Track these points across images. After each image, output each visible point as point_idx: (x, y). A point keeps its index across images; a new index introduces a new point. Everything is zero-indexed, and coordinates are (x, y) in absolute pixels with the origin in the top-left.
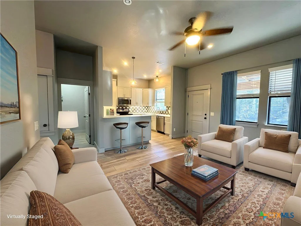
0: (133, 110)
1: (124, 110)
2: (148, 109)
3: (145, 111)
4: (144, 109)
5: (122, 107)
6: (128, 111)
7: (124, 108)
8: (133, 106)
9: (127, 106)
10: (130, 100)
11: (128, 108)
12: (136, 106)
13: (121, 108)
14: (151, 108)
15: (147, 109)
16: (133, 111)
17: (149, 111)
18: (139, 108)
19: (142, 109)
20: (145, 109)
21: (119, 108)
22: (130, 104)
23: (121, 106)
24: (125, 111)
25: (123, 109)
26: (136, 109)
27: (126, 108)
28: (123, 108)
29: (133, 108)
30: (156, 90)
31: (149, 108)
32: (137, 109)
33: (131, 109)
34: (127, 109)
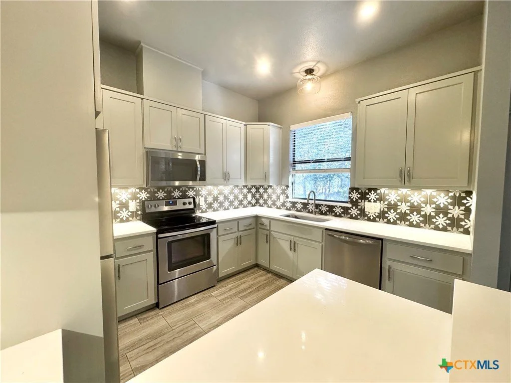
0: (210, 199)
1: (175, 204)
2: (258, 196)
3: (250, 203)
4: (245, 197)
5: (169, 193)
6: (192, 206)
7: (177, 194)
8: (209, 187)
9: (189, 188)
10: (203, 163)
11: (191, 193)
12: (221, 187)
13: (161, 194)
14: (270, 191)
15: (253, 196)
16: (211, 204)
17: (261, 201)
18: (231, 193)
19: (241, 197)
20: (249, 196)
21: (153, 198)
22: (203, 178)
23: (163, 188)
24: (180, 206)
25: (170, 200)
26: (221, 198)
27: (184, 196)
28: (172, 198)
29: (209, 194)
30: (293, 127)
31: (261, 190)
32: (226, 198)
33: (202, 199)
34: (187, 201)
